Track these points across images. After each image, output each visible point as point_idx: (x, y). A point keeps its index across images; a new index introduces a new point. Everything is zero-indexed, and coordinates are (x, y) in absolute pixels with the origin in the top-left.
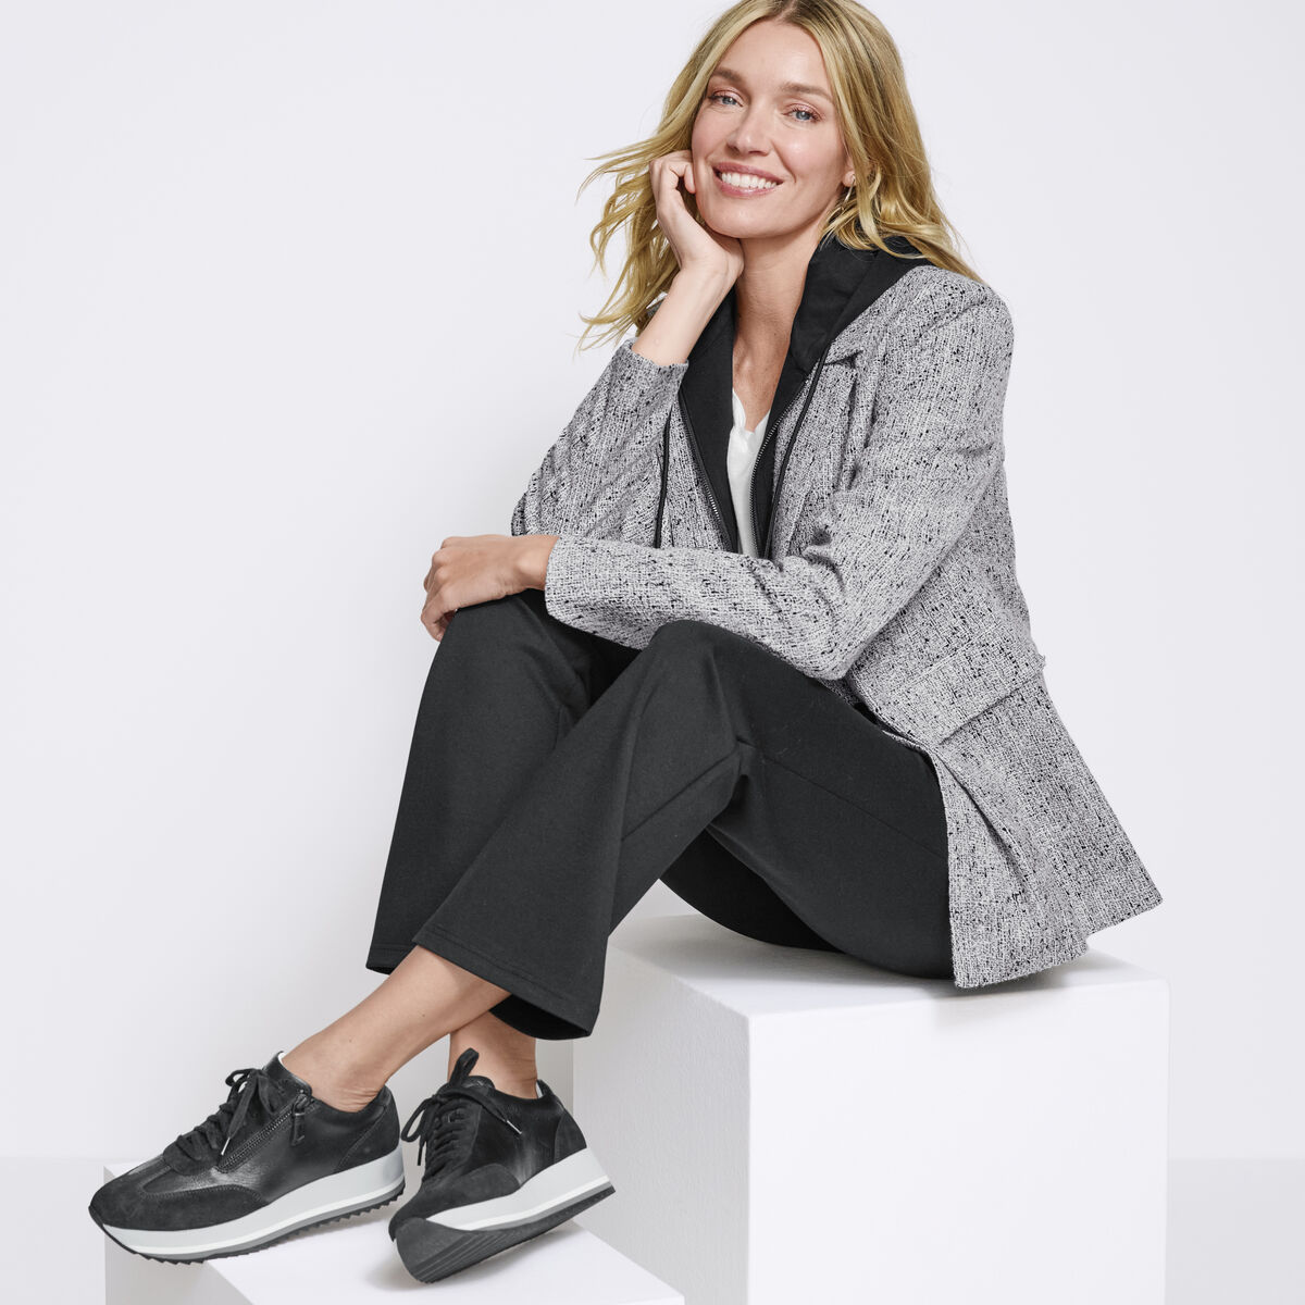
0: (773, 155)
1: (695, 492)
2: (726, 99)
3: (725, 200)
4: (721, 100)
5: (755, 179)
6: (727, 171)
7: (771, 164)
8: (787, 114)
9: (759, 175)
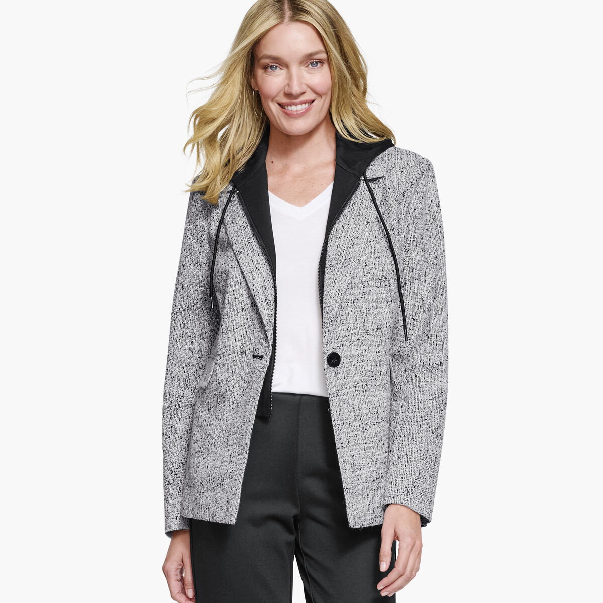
0: (309, 91)
1: (252, 239)
2: (272, 67)
3: (292, 119)
4: (269, 68)
5: (303, 105)
6: (288, 105)
7: (309, 96)
8: (307, 66)
9: (305, 102)
